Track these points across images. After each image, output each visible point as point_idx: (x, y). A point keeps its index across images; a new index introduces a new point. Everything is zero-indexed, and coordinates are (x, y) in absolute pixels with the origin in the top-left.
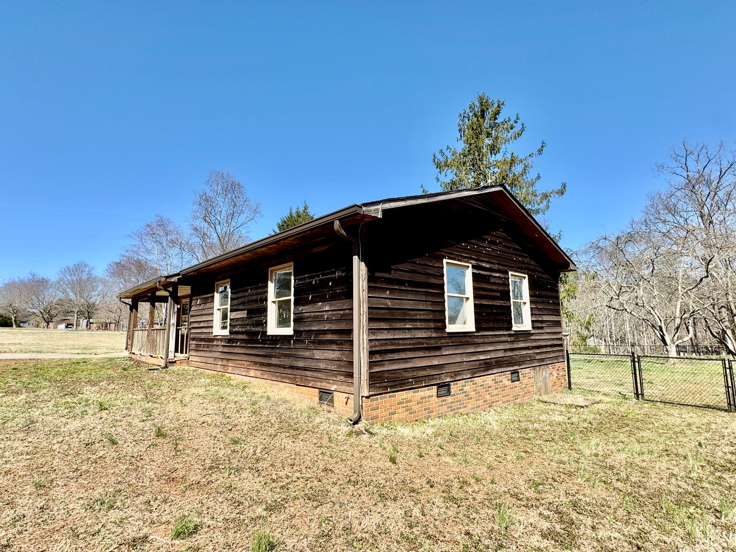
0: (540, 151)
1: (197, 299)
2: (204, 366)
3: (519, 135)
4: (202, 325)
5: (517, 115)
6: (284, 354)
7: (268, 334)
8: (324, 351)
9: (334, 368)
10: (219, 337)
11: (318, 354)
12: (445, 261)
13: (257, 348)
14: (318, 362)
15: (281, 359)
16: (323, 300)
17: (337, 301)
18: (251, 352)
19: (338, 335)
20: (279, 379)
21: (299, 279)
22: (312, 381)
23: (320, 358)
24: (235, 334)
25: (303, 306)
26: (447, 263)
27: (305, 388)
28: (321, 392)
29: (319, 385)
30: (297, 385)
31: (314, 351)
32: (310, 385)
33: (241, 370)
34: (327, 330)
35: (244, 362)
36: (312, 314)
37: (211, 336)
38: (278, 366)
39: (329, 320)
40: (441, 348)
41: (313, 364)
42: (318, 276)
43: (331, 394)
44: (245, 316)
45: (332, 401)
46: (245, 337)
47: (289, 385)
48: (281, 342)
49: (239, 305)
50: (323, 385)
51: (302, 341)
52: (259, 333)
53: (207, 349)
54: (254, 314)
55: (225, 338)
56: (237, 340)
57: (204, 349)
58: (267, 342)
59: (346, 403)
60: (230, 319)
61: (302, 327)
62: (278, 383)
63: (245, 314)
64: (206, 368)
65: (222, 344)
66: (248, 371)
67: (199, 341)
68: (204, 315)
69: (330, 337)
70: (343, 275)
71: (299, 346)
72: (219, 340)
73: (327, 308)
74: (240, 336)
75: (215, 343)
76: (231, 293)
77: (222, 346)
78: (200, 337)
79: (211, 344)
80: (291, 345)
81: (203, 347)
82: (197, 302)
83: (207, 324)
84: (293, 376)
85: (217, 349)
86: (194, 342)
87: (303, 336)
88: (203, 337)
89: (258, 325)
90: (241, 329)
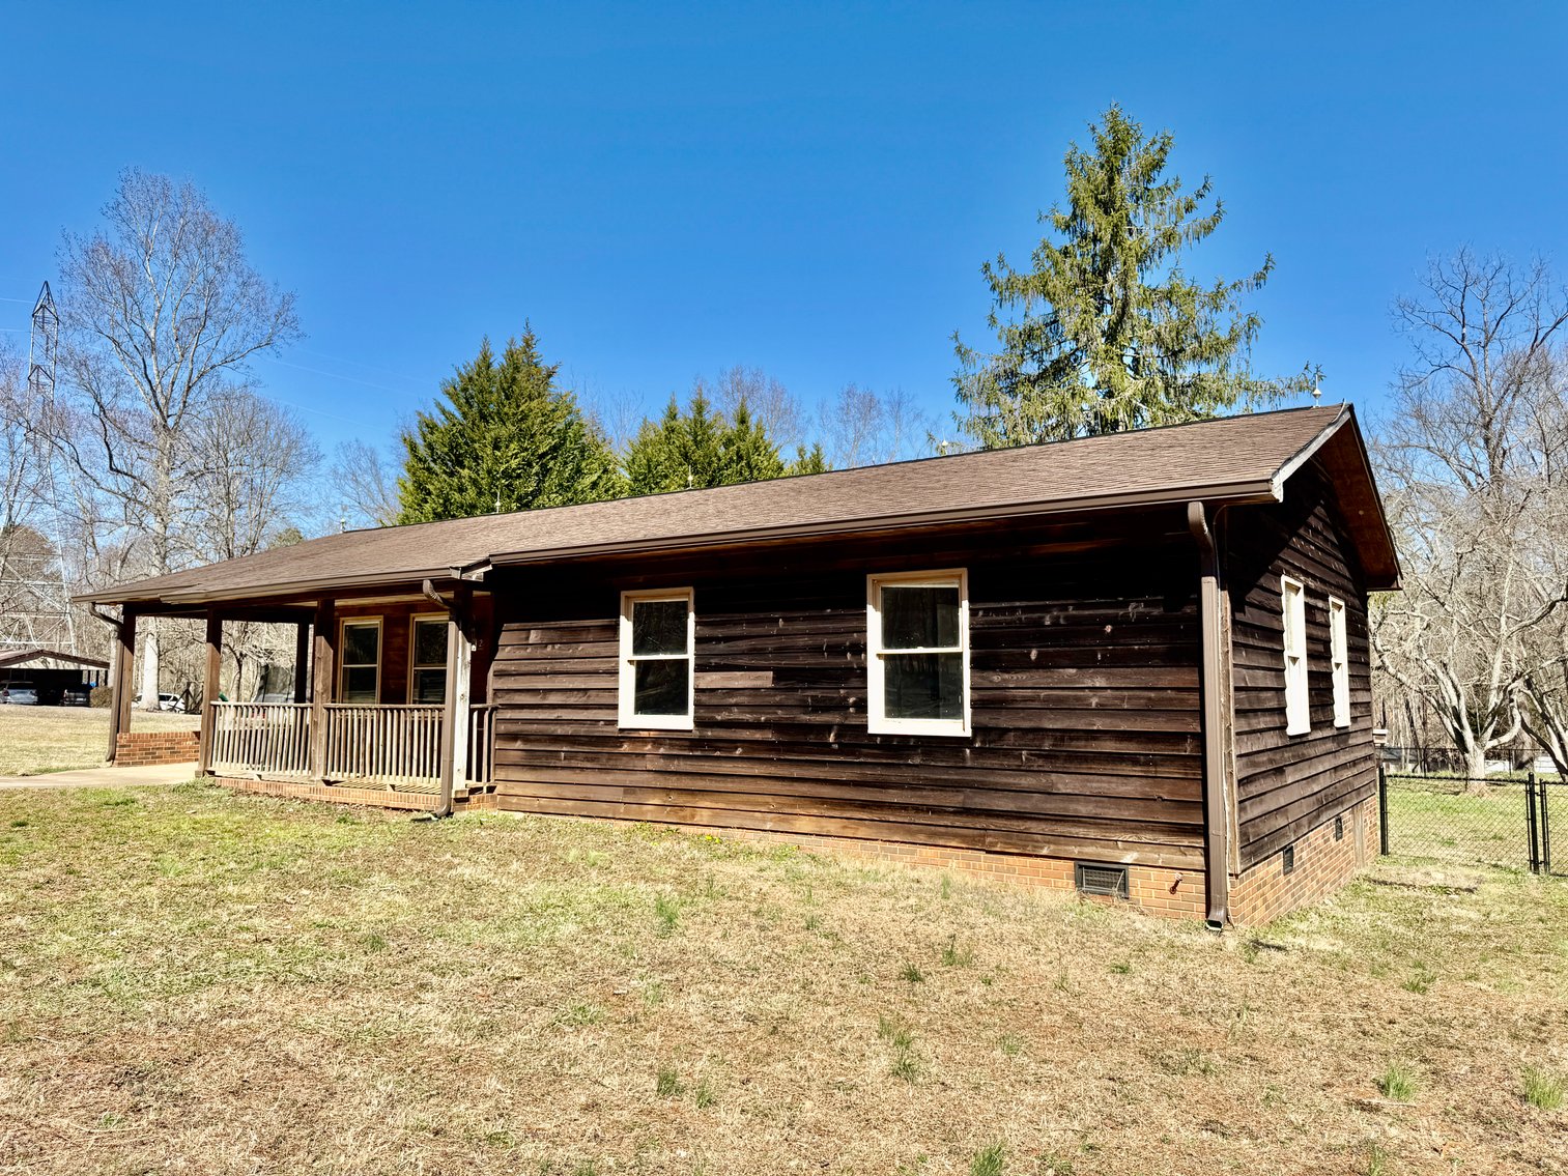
0: (1260, 279)
1: (529, 630)
2: (574, 808)
3: (1208, 229)
4: (553, 699)
5: (1206, 178)
6: (937, 780)
7: (870, 731)
8: (1091, 777)
9: (1129, 815)
10: (645, 734)
11: (1066, 783)
12: (1284, 579)
13: (823, 763)
14: (1072, 801)
15: (924, 793)
16: (1085, 662)
17: (1135, 669)
18: (796, 772)
19: (1137, 742)
20: (922, 838)
21: (987, 611)
22: (1048, 843)
23: (1077, 792)
24: (721, 727)
25: (1008, 672)
26: (1287, 583)
27: (1022, 859)
28: (1081, 867)
29: (1075, 851)
30: (988, 852)
31: (1054, 777)
32: (1045, 852)
33: (757, 819)
34: (1098, 731)
35: (769, 799)
36: (1043, 693)
37: (609, 731)
38: (913, 809)
39: (1102, 710)
40: (1284, 771)
41: (1053, 806)
42: (1064, 608)
43: (1120, 871)
44: (769, 684)
45: (1124, 887)
46: (769, 736)
47: (960, 852)
48: (924, 754)
49: (734, 654)
50: (1091, 851)
51: (1007, 753)
52: (828, 728)
53: (589, 765)
54: (803, 682)
55: (675, 735)
56: (734, 743)
57: (574, 763)
58: (865, 751)
59: (1173, 890)
60: (697, 690)
61: (1004, 721)
62: (912, 847)
63: (765, 679)
64: (585, 813)
65: (662, 751)
66: (787, 821)
67: (545, 741)
68: (567, 673)
69: (1109, 746)
70: (1156, 612)
71: (995, 763)
72: (644, 740)
73: (1099, 682)
74: (746, 734)
75: (626, 748)
76: (697, 624)
77: (663, 756)
78: (549, 732)
79: (606, 750)
80: (964, 759)
81: (565, 759)
82: (527, 638)
83: (585, 698)
84: (976, 832)
85: (639, 764)
86: (519, 745)
87: (1010, 741)
88: (569, 730)
89: (826, 709)
90: (748, 717)
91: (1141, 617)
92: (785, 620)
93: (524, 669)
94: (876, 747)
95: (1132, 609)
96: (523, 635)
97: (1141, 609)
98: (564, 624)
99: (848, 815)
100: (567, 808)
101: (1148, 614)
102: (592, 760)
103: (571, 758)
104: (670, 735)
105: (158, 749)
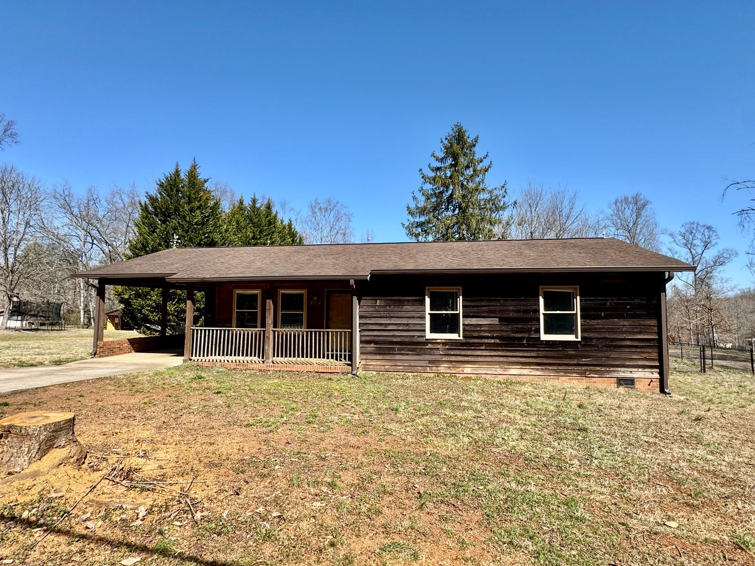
1: (377, 300)
4: (390, 328)
6: (568, 355)
7: (541, 339)
10: (439, 341)
11: (614, 354)
13: (521, 350)
14: (615, 360)
16: (620, 317)
17: (637, 319)
18: (509, 354)
21: (586, 300)
22: (608, 373)
23: (617, 357)
24: (476, 338)
25: (594, 320)
27: (599, 378)
28: (619, 380)
30: (586, 377)
31: (610, 353)
32: (607, 376)
35: (498, 363)
36: (606, 327)
37: (421, 340)
38: (558, 365)
41: (608, 361)
42: (614, 300)
43: (632, 380)
44: (497, 323)
45: (634, 385)
46: (498, 341)
47: (576, 377)
48: (562, 346)
49: (481, 312)
50: (621, 375)
51: (593, 346)
52: (523, 338)
53: (411, 353)
54: (512, 322)
55: (454, 341)
56: (482, 344)
57: (402, 352)
58: (539, 346)
59: (649, 385)
60: (463, 325)
61: (592, 335)
62: (558, 377)
63: (496, 321)
64: (410, 371)
65: (447, 347)
66: (506, 371)
67: (387, 344)
68: (398, 317)
69: (628, 343)
70: (644, 302)
71: (589, 349)
72: (439, 343)
73: (626, 323)
74: (486, 341)
75: (430, 346)
76: (463, 300)
77: (448, 349)
78: (389, 340)
79: (419, 347)
80: (578, 348)
81: (398, 350)
82: (376, 303)
83: (407, 327)
84: (582, 371)
85: (436, 352)
86: (372, 345)
87: (594, 342)
88: (399, 339)
89: (521, 332)
90: (489, 335)
91: (639, 303)
92: (504, 300)
93: (374, 315)
94: (544, 344)
95: (636, 301)
96: (374, 302)
97: (639, 301)
98: (395, 298)
99: (532, 367)
100: (400, 369)
101: (641, 303)
102: (412, 351)
103: (402, 350)
104: (451, 341)
105: (114, 348)
